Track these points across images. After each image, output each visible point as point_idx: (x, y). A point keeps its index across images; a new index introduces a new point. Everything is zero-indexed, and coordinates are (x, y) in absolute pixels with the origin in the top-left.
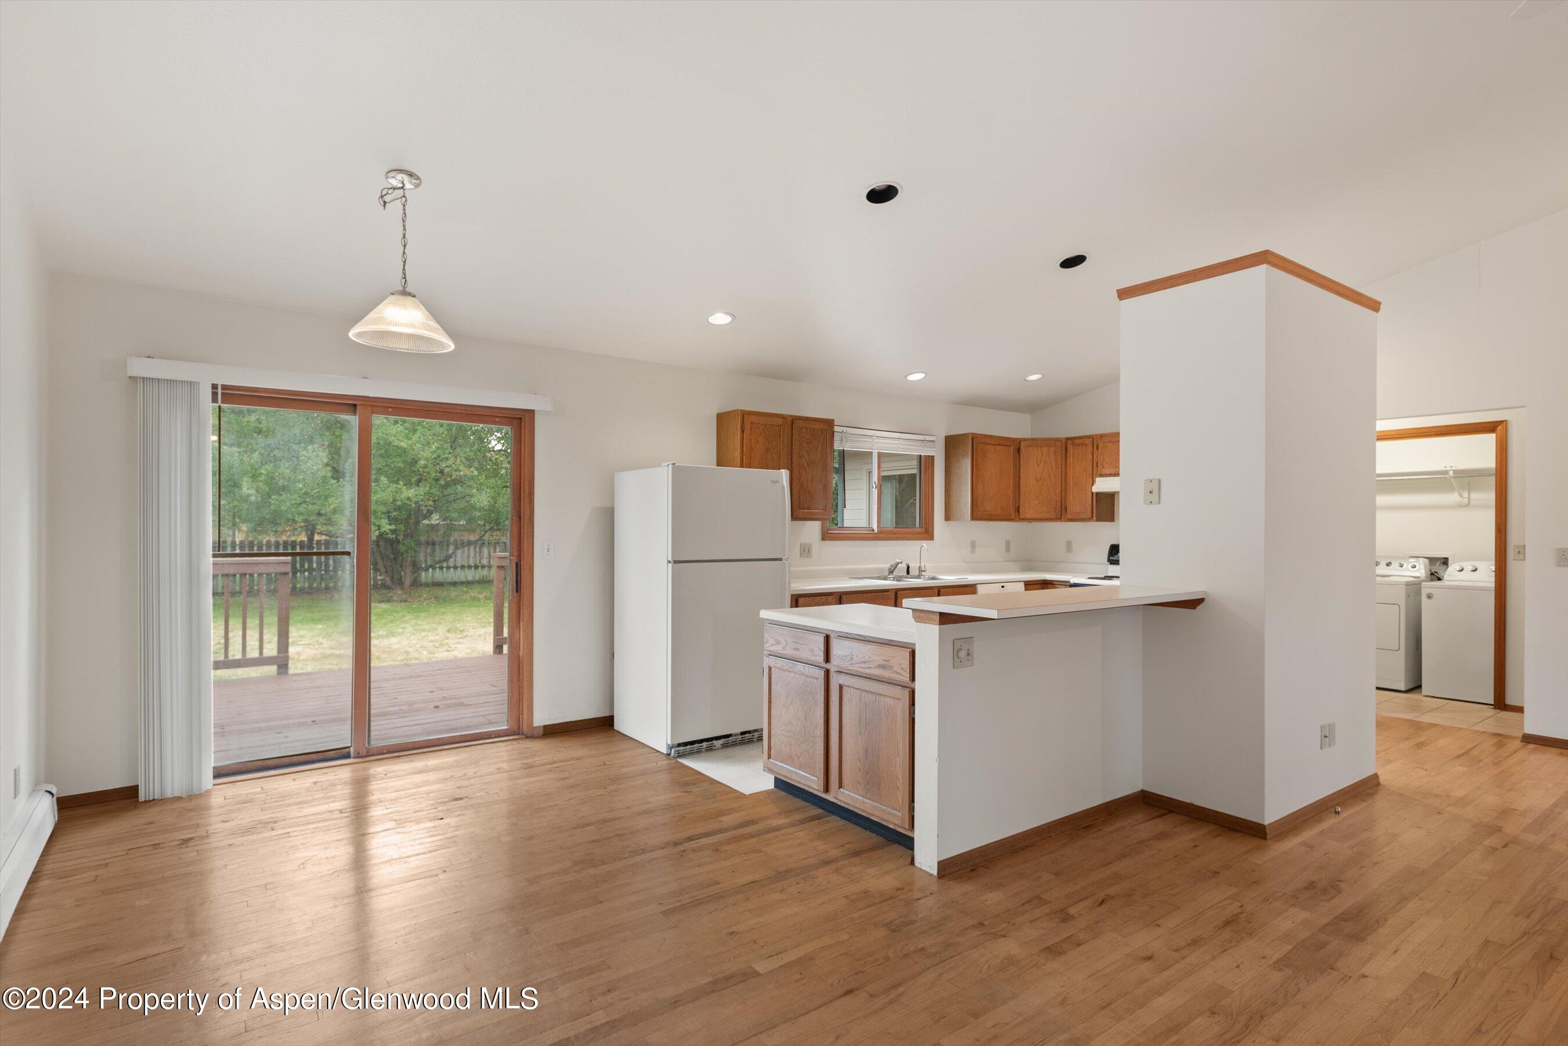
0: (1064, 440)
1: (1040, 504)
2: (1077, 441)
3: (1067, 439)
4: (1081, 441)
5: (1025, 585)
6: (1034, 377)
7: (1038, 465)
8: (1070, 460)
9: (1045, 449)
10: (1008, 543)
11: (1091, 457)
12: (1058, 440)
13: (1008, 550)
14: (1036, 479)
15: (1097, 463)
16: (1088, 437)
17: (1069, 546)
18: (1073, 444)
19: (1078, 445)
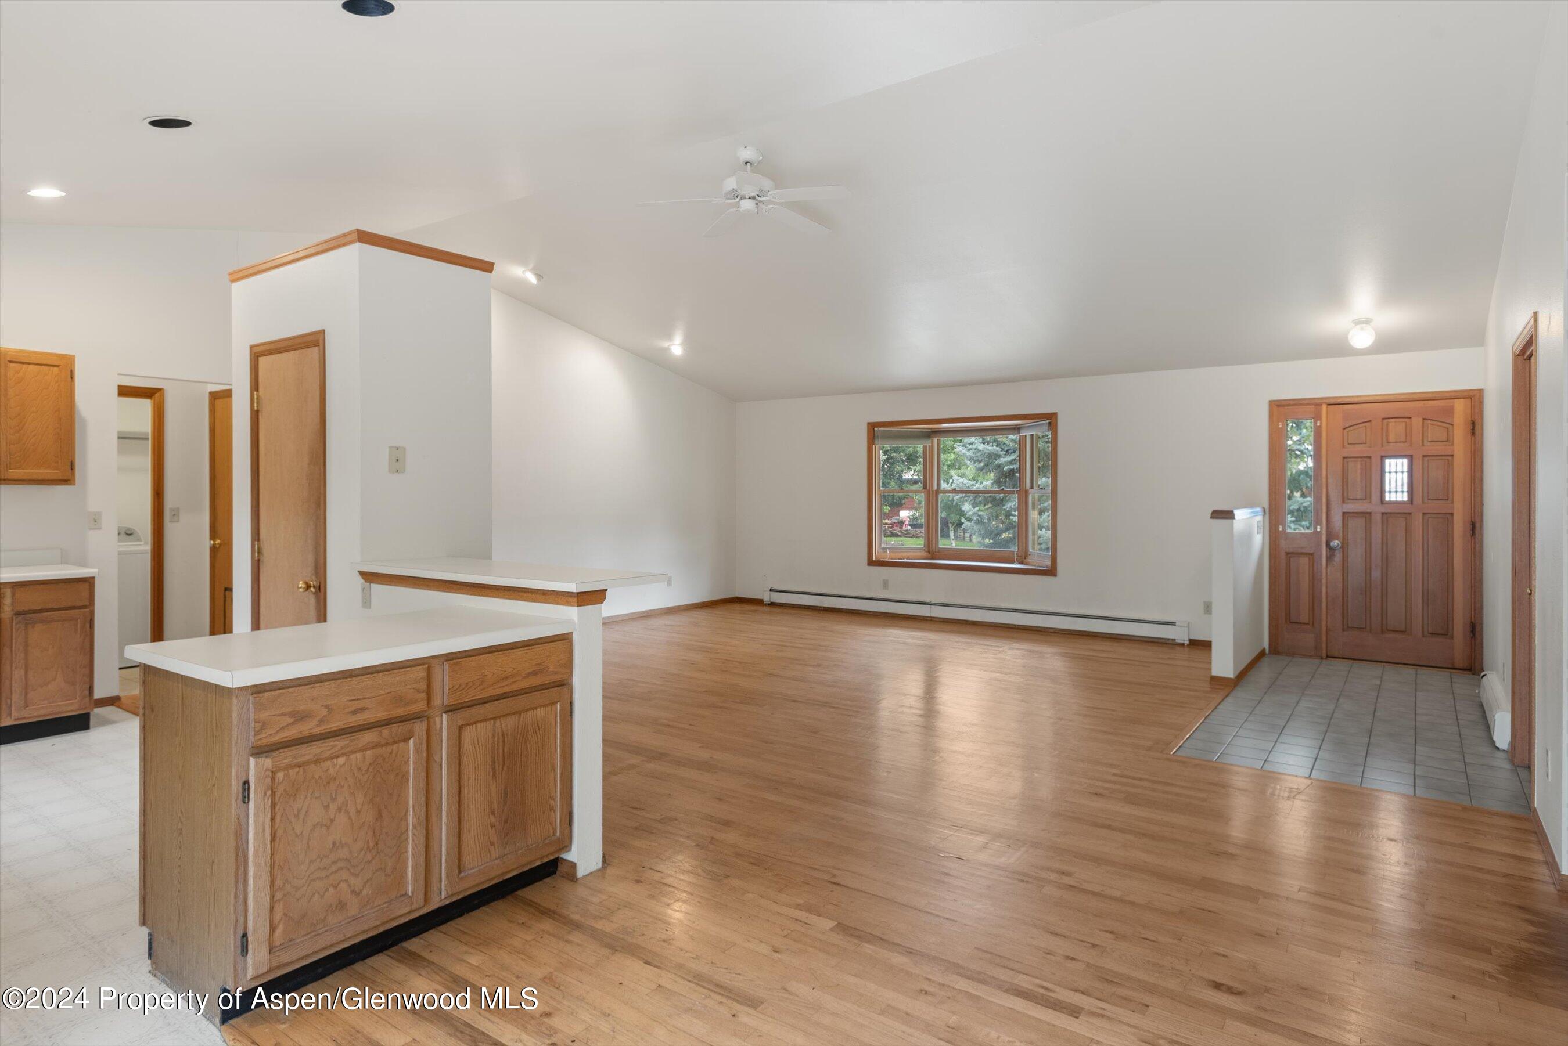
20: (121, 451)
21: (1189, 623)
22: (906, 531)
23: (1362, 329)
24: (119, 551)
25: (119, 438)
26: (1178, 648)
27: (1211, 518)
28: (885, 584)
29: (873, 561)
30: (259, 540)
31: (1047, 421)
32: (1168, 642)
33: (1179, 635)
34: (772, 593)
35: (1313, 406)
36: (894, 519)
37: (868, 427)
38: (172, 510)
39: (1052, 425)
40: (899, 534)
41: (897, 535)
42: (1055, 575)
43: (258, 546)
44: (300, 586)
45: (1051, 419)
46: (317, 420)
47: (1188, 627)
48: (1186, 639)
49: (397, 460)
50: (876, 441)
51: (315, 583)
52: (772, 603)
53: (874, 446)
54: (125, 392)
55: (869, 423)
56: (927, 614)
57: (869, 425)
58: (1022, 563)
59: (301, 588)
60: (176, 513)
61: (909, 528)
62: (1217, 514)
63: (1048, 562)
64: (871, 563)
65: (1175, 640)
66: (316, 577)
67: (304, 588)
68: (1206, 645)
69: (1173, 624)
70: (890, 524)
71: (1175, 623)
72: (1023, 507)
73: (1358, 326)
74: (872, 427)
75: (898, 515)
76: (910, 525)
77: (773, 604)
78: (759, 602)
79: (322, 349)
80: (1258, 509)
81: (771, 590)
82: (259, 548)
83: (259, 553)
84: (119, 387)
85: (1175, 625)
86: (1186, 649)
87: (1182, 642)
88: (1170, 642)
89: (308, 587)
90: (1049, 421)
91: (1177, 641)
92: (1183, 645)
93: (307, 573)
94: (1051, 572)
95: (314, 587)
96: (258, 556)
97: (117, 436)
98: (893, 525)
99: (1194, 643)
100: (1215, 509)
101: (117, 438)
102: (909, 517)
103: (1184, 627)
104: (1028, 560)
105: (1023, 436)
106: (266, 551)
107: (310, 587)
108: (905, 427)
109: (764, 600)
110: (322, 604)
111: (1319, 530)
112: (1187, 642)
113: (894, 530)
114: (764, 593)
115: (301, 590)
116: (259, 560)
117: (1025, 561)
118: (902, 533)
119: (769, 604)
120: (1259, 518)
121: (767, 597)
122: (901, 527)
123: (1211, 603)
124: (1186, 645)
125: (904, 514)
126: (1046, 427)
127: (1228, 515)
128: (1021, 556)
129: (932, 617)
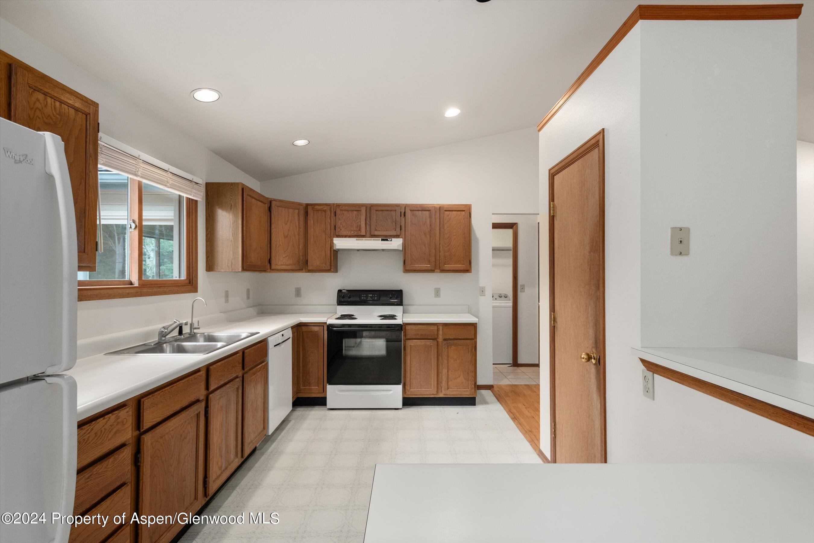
0: (305, 205)
1: (288, 257)
2: (317, 207)
3: (307, 205)
4: (320, 207)
5: (292, 329)
6: (301, 143)
7: (286, 224)
8: (311, 222)
9: (291, 211)
10: (248, 290)
11: (329, 221)
12: (300, 204)
13: (248, 298)
14: (284, 236)
15: (335, 226)
16: (326, 205)
17: (298, 293)
18: (313, 208)
19: (318, 211)
20: (494, 257)
24: (493, 306)
25: (493, 250)
30: (554, 312)
38: (521, 286)
43: (553, 316)
44: (583, 356)
46: (597, 212)
49: (681, 241)
51: (595, 355)
54: (496, 226)
59: (583, 358)
60: (523, 287)
66: (596, 351)
67: (586, 359)
79: (601, 151)
82: (554, 318)
83: (554, 321)
84: (493, 224)
89: (589, 358)
93: (588, 346)
95: (594, 358)
96: (554, 324)
97: (492, 249)
101: (492, 250)
106: (559, 320)
107: (592, 358)
110: (602, 376)
115: (584, 360)
116: (554, 327)
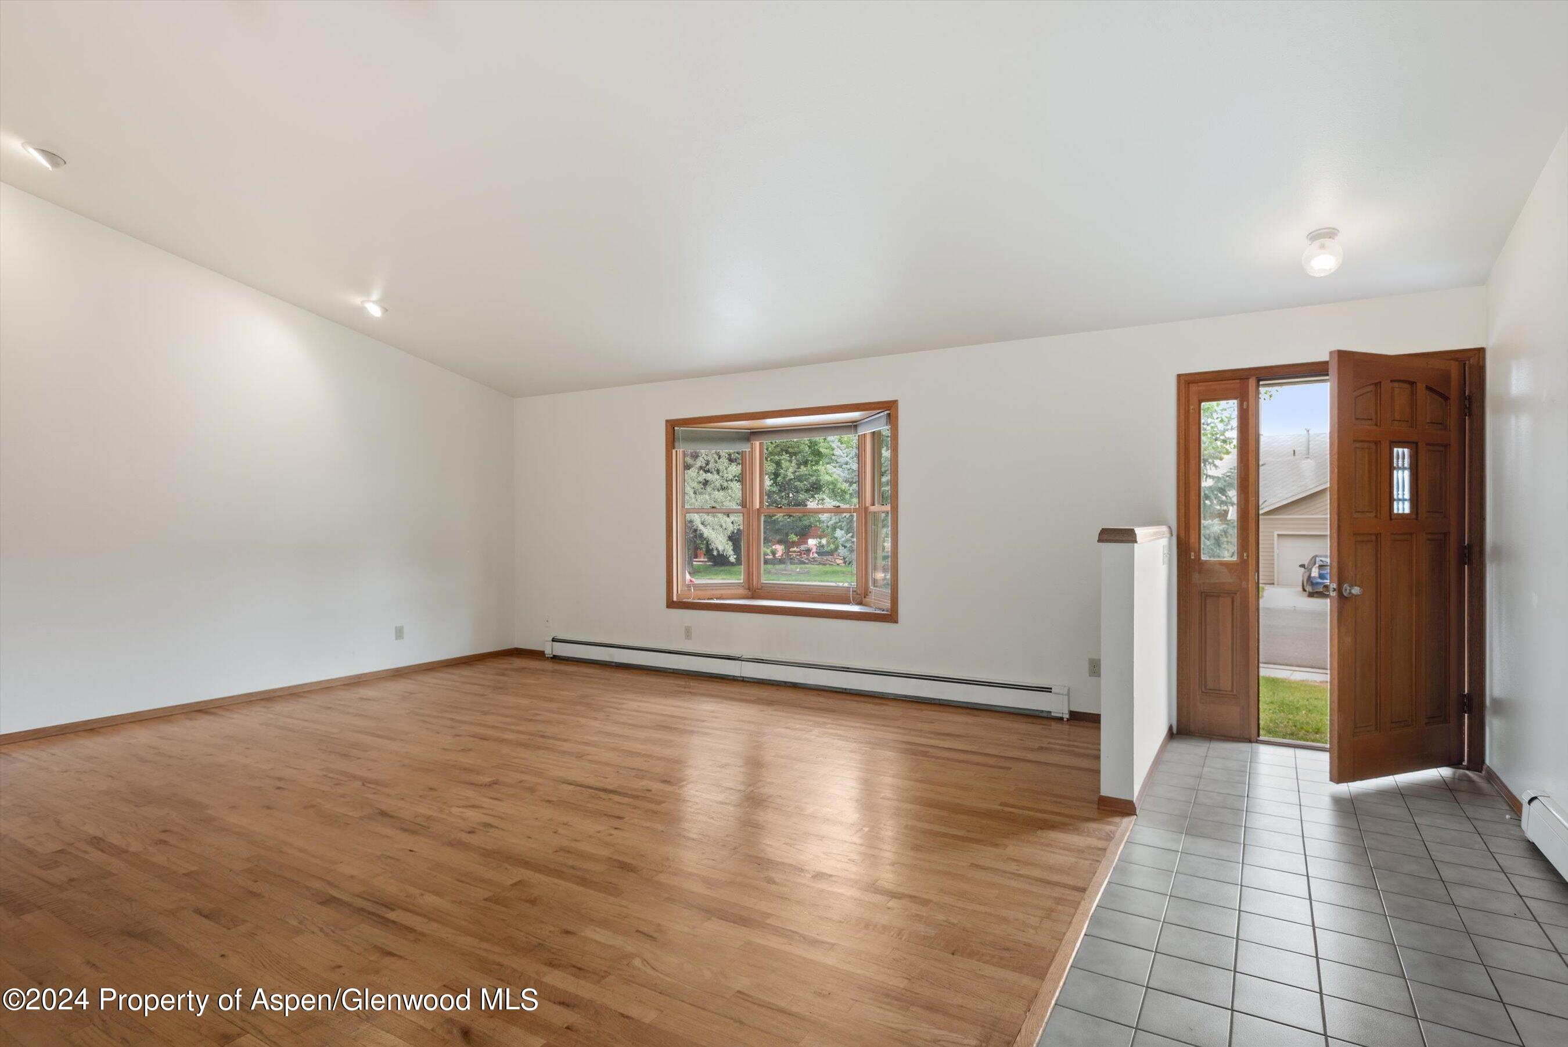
21: (1069, 690)
22: (813, 558)
23: (1322, 246)
26: (1054, 724)
27: (1100, 541)
28: (688, 633)
29: (673, 601)
31: (886, 413)
32: (1041, 715)
33: (1056, 705)
34: (554, 643)
35: (1238, 381)
36: (803, 547)
37: (666, 426)
39: (891, 417)
40: (807, 561)
41: (804, 563)
42: (896, 621)
45: (889, 409)
47: (1068, 694)
48: (1066, 711)
50: (676, 444)
52: (554, 656)
53: (674, 452)
55: (667, 421)
56: (737, 673)
57: (668, 424)
58: (860, 603)
61: (816, 555)
62: (1109, 535)
63: (887, 604)
64: (671, 604)
65: (1050, 712)
68: (1094, 720)
69: (1048, 690)
70: (798, 552)
71: (1051, 689)
72: (862, 529)
73: (1318, 243)
74: (672, 425)
75: (806, 543)
76: (817, 553)
77: (555, 658)
78: (537, 655)
80: (1164, 529)
81: (554, 640)
85: (1051, 692)
86: (1066, 727)
87: (1060, 715)
88: (1045, 715)
90: (888, 412)
91: (1053, 714)
92: (1061, 719)
94: (890, 617)
98: (800, 553)
99: (1076, 717)
100: (1104, 527)
102: (816, 545)
103: (1063, 695)
104: (868, 600)
105: (861, 435)
108: (715, 424)
109: (545, 653)
111: (1245, 558)
112: (1066, 716)
113: (802, 558)
114: (546, 643)
117: (864, 600)
118: (809, 560)
119: (551, 658)
120: (1164, 542)
121: (549, 649)
122: (808, 555)
123: (1099, 660)
124: (1065, 719)
125: (812, 542)
126: (884, 420)
127: (1126, 536)
128: (860, 595)
129: (743, 677)
